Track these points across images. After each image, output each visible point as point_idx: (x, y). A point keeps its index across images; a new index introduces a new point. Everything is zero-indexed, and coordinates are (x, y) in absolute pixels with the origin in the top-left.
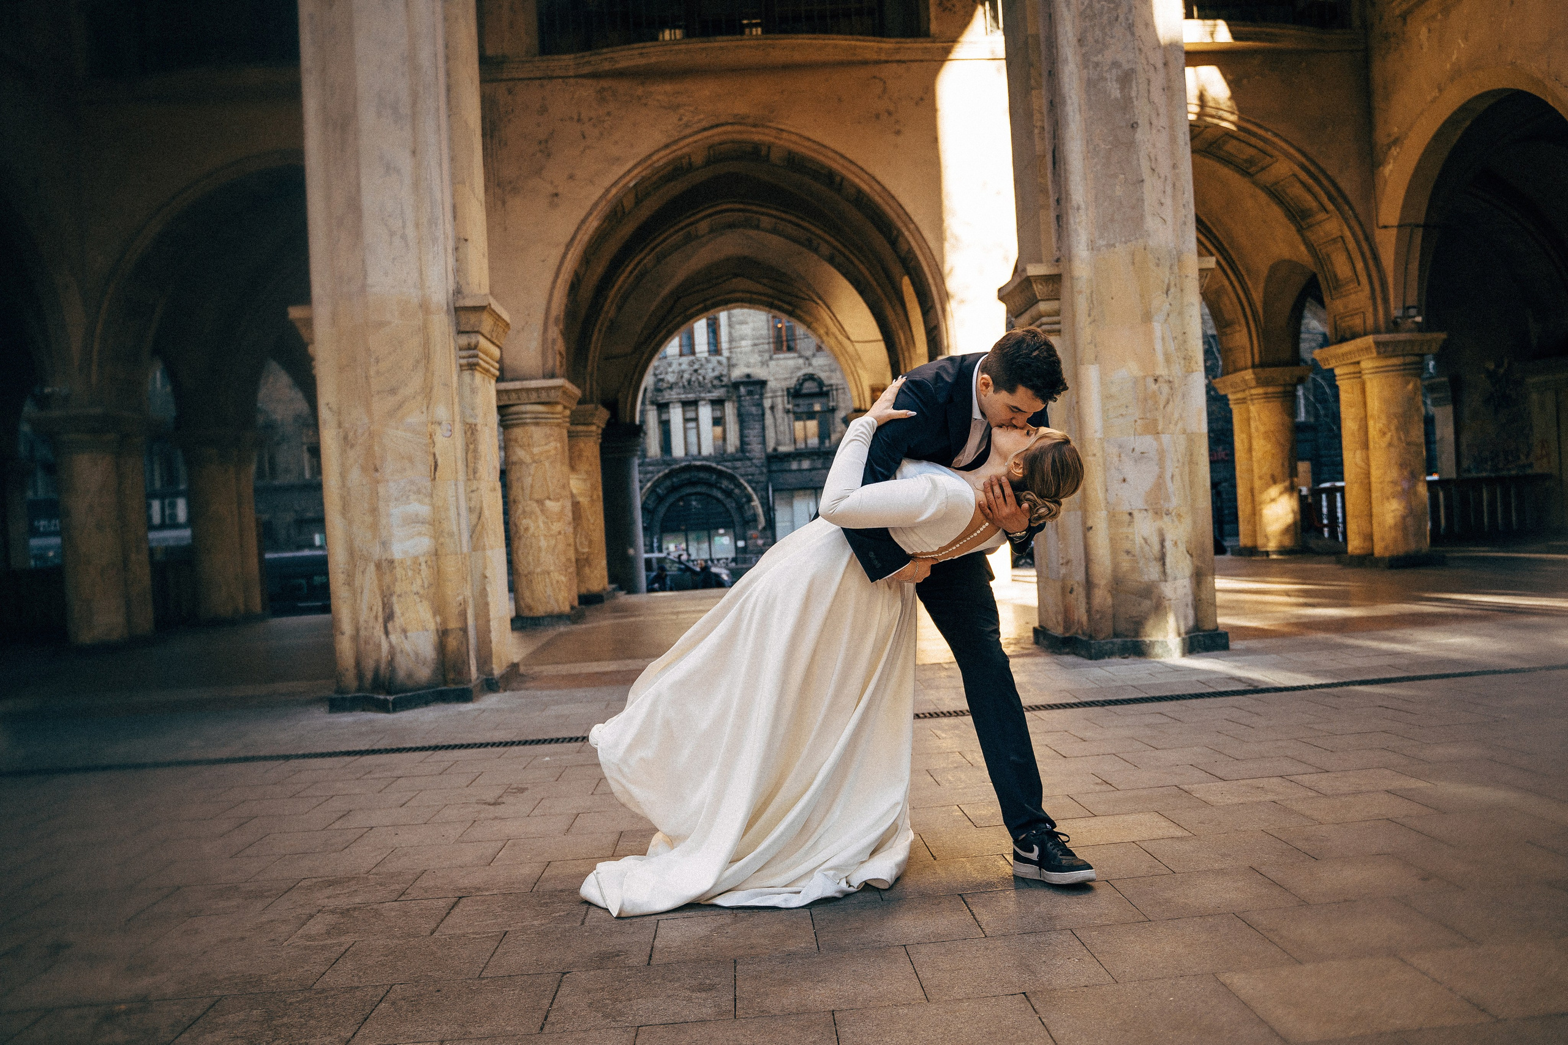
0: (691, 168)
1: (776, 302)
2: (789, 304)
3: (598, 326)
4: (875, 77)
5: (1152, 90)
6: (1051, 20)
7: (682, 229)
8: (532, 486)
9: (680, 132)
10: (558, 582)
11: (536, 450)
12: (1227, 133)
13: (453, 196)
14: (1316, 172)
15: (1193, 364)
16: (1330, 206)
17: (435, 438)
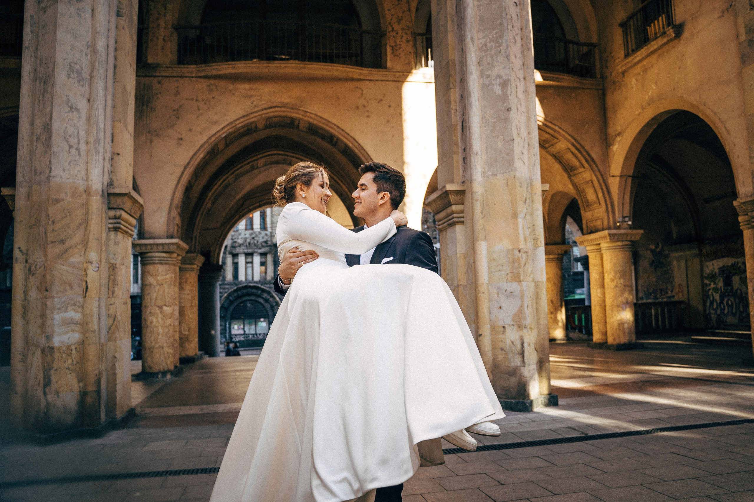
0: (256, 129)
3: (201, 213)
4: (357, 88)
5: (518, 91)
6: (463, 51)
7: (250, 162)
8: (156, 298)
9: (251, 110)
10: (168, 353)
11: (160, 278)
13: (112, 128)
14: (580, 148)
15: (538, 242)
16: (586, 164)
17: (88, 272)
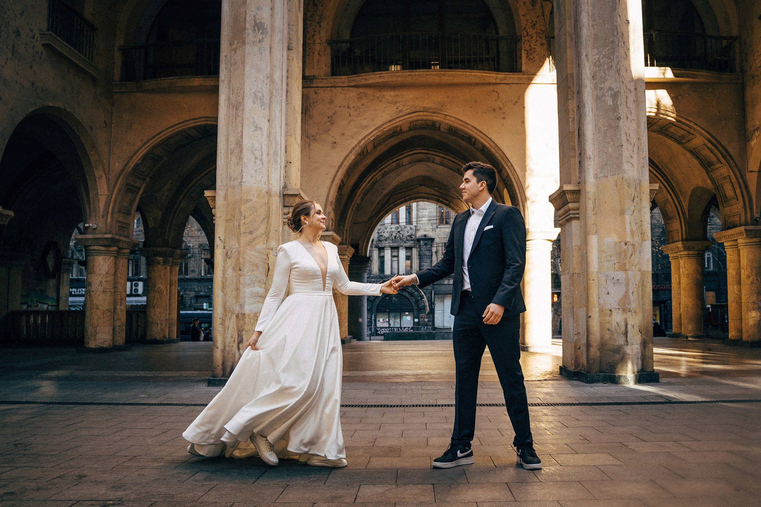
0: (401, 132)
1: (441, 199)
2: (447, 200)
3: (351, 207)
4: (494, 91)
5: (628, 101)
6: (579, 66)
7: (395, 161)
9: (396, 115)
12: (671, 123)
13: (286, 142)
14: (716, 143)
15: (645, 236)
16: (723, 160)
17: (269, 256)
